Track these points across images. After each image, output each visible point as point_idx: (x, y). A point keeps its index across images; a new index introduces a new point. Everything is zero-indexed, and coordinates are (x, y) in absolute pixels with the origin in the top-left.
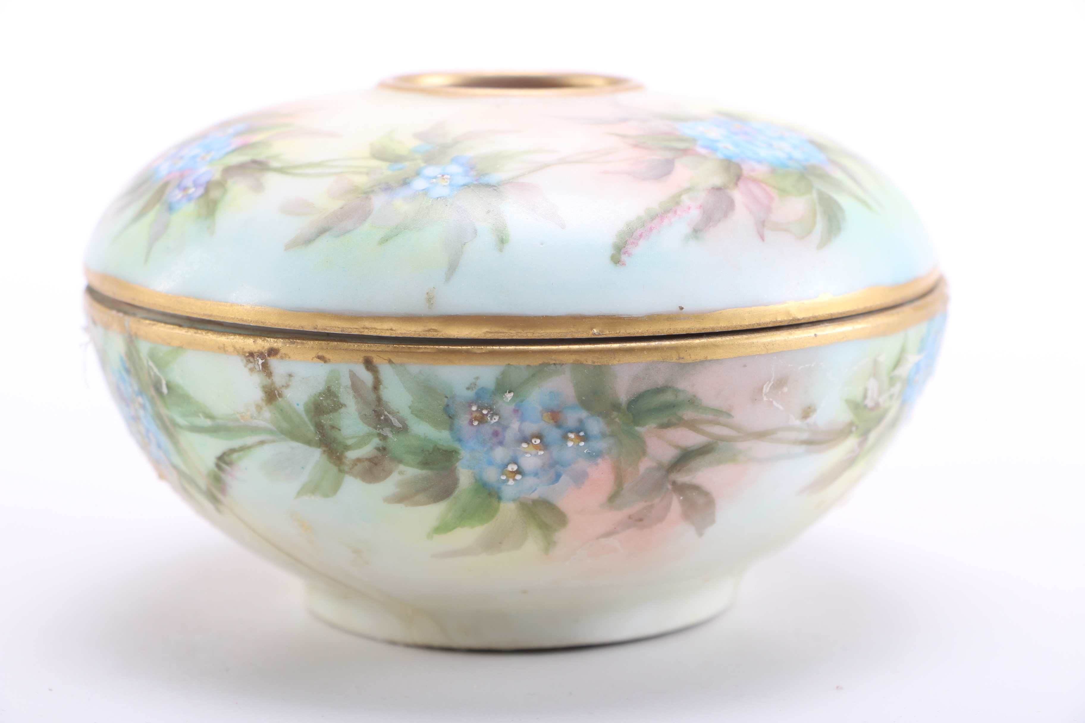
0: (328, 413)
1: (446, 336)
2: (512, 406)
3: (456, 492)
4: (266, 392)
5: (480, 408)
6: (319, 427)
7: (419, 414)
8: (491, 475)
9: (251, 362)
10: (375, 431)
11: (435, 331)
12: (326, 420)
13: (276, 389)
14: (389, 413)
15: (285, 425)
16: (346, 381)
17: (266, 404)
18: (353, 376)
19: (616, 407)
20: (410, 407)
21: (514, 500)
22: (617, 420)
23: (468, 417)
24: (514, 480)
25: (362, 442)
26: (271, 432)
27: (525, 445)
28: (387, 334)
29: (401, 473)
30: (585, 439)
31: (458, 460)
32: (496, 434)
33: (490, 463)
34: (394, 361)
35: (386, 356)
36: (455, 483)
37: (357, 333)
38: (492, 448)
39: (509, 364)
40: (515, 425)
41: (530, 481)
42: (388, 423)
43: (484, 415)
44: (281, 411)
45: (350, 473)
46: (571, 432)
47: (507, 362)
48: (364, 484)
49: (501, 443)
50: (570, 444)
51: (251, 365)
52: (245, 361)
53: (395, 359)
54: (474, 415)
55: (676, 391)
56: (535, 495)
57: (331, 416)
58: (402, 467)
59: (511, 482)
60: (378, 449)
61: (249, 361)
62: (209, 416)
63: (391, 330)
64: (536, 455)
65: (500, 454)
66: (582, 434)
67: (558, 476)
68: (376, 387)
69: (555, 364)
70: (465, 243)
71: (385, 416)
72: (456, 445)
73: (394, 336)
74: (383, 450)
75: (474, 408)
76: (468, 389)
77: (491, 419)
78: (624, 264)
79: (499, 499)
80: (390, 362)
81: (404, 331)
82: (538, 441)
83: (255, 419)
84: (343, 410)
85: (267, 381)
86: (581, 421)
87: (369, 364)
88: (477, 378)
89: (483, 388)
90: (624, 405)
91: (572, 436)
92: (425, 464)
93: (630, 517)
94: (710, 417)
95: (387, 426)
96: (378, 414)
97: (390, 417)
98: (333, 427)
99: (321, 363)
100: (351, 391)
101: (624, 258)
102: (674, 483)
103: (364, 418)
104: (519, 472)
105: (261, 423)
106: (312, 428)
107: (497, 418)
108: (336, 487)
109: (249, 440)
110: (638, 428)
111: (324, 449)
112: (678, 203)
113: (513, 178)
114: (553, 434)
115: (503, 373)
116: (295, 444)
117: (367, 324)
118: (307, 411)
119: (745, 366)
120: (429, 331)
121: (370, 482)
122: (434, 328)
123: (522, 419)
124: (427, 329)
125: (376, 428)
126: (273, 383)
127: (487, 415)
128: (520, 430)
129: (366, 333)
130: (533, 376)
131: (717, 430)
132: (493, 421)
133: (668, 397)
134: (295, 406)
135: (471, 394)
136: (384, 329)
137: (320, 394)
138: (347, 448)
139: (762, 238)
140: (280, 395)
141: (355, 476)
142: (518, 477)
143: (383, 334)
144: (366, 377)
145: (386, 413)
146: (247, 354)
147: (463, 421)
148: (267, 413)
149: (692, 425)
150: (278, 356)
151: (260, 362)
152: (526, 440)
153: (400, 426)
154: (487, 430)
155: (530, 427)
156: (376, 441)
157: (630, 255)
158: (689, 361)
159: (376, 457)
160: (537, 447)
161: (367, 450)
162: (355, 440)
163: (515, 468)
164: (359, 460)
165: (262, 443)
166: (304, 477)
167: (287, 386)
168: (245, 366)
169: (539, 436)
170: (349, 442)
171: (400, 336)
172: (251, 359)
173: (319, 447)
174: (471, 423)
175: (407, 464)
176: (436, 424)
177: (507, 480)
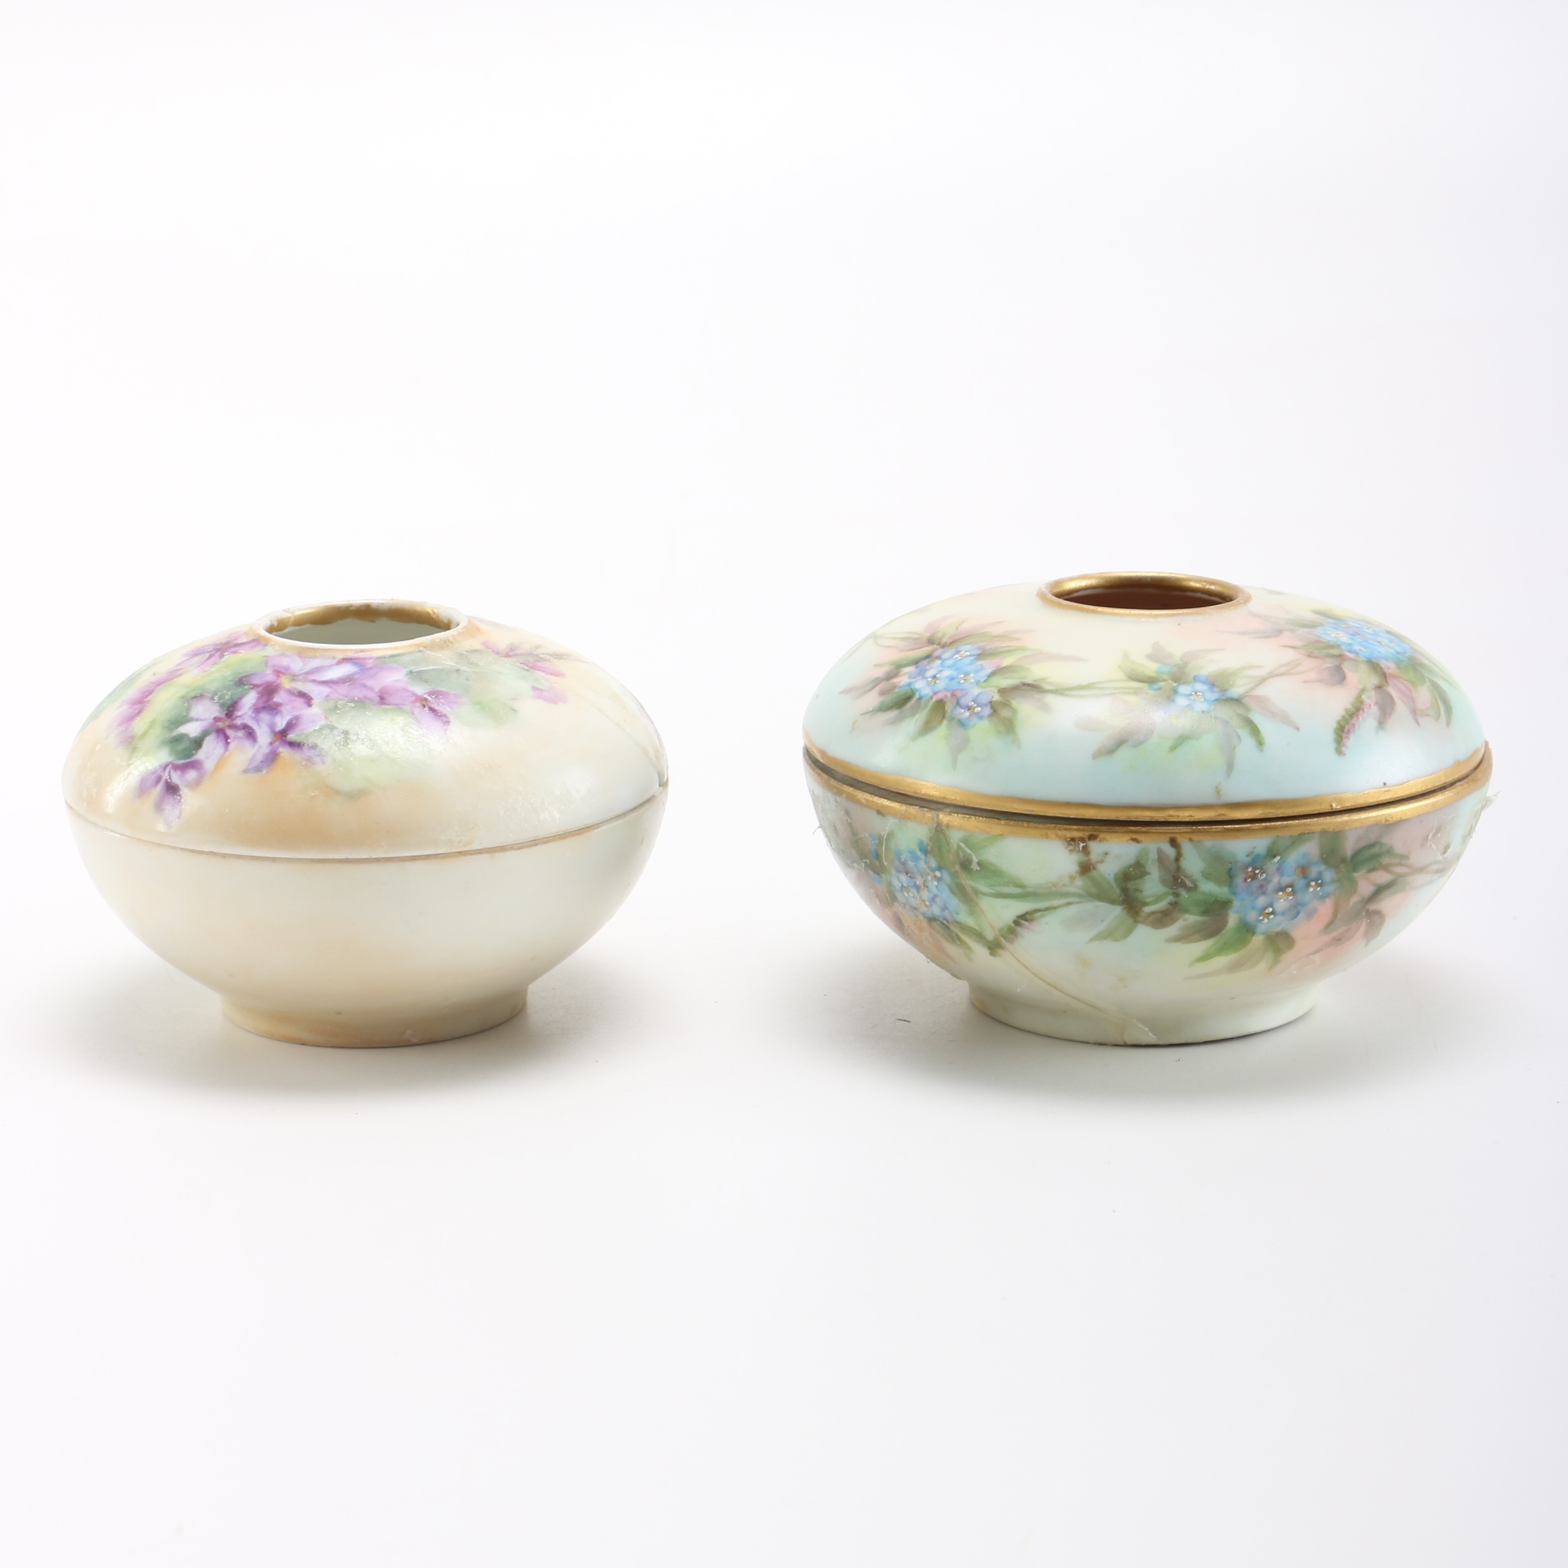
0: (1134, 880)
1: (1231, 819)
2: (1277, 866)
3: (1224, 932)
4: (1081, 867)
5: (1255, 869)
6: (1125, 890)
7: (1207, 876)
8: (1252, 916)
9: (1072, 845)
10: (1171, 891)
11: (1223, 815)
12: (1131, 885)
13: (1091, 864)
14: (1185, 877)
15: (1094, 890)
16: (1153, 855)
17: (1080, 876)
18: (1160, 852)
19: (1344, 860)
20: (1202, 872)
21: (1263, 934)
22: (1343, 870)
23: (1244, 876)
24: (1268, 919)
25: (1158, 899)
26: (1080, 896)
27: (1281, 893)
28: (1187, 820)
29: (1185, 920)
30: (1321, 885)
31: (1231, 907)
32: (1261, 887)
33: (1253, 908)
34: (1193, 839)
35: (1187, 836)
36: (1224, 924)
37: (1163, 820)
38: (1257, 898)
39: (1278, 836)
40: (1276, 880)
41: (1279, 918)
42: (1183, 885)
43: (1255, 874)
44: (1093, 880)
45: (1144, 922)
46: (1313, 881)
47: (1276, 834)
48: (1153, 930)
49: (1264, 893)
50: (1311, 889)
51: (1071, 847)
52: (1066, 844)
53: (1195, 837)
54: (1249, 874)
55: (1381, 845)
56: (1278, 929)
57: (1137, 882)
58: (1187, 916)
59: (1266, 920)
60: (1171, 904)
61: (1070, 844)
62: (1022, 886)
63: (1191, 816)
64: (1287, 899)
65: (1262, 901)
66: (1320, 882)
67: (1298, 913)
68: (1177, 859)
69: (1309, 833)
70: (1235, 747)
71: (1181, 879)
72: (1232, 897)
73: (1192, 820)
74: (1174, 905)
75: (1250, 870)
76: (1247, 856)
77: (1261, 876)
78: (1344, 754)
79: (1254, 933)
80: (1191, 840)
81: (1200, 817)
82: (1290, 889)
83: (1067, 886)
84: (1147, 877)
85: (1083, 858)
86: (1320, 873)
87: (1173, 842)
88: (1255, 847)
89: (1258, 855)
90: (1349, 859)
91: (1313, 884)
92: (1205, 912)
93: (1334, 938)
94: (1397, 861)
95: (1182, 887)
96: (1175, 879)
97: (1185, 879)
98: (1136, 890)
99: (1135, 844)
100: (1157, 864)
101: (1344, 749)
102: (1367, 911)
103: (1164, 882)
104: (1272, 913)
105: (1072, 889)
106: (1118, 891)
107: (1265, 875)
108: (1128, 932)
109: (1056, 902)
110: (1355, 874)
111: (1125, 906)
112: (1362, 703)
113: (1247, 692)
114: (1300, 883)
115: (1273, 843)
116: (1101, 904)
117: (1171, 812)
118: (1117, 879)
119: (1422, 821)
120: (1219, 815)
121: (1158, 928)
122: (1223, 813)
123: (1282, 875)
124: (1217, 814)
125: (1172, 889)
126: (1089, 859)
127: (1258, 874)
128: (1279, 883)
129: (1171, 819)
130: (1294, 843)
131: (1399, 870)
132: (1262, 878)
133: (1376, 850)
134: (1107, 876)
135: (1248, 859)
136: (1184, 815)
137: (1130, 866)
138: (1145, 904)
139: (1418, 723)
140: (1094, 868)
141: (1147, 924)
142: (1272, 916)
143: (1184, 820)
144: (1170, 851)
145: (1182, 877)
146: (1069, 839)
147: (1239, 880)
148: (1079, 882)
149: (1386, 868)
150: (1098, 839)
151: (1082, 845)
152: (1282, 889)
153: (1192, 886)
154: (1256, 884)
155: (1286, 880)
156: (1170, 898)
157: (1347, 747)
158: (1392, 822)
159: (1167, 910)
160: (1289, 894)
161: (1162, 905)
162: (1153, 898)
163: (1271, 910)
164: (1153, 913)
165: (1069, 904)
166: (1102, 927)
167: (1102, 861)
168: (1066, 848)
169: (1291, 886)
170: (1148, 900)
171: (1197, 820)
172: (1073, 843)
173: (1121, 905)
174: (1246, 880)
175: (1191, 913)
176: (1219, 882)
177: (1263, 919)
